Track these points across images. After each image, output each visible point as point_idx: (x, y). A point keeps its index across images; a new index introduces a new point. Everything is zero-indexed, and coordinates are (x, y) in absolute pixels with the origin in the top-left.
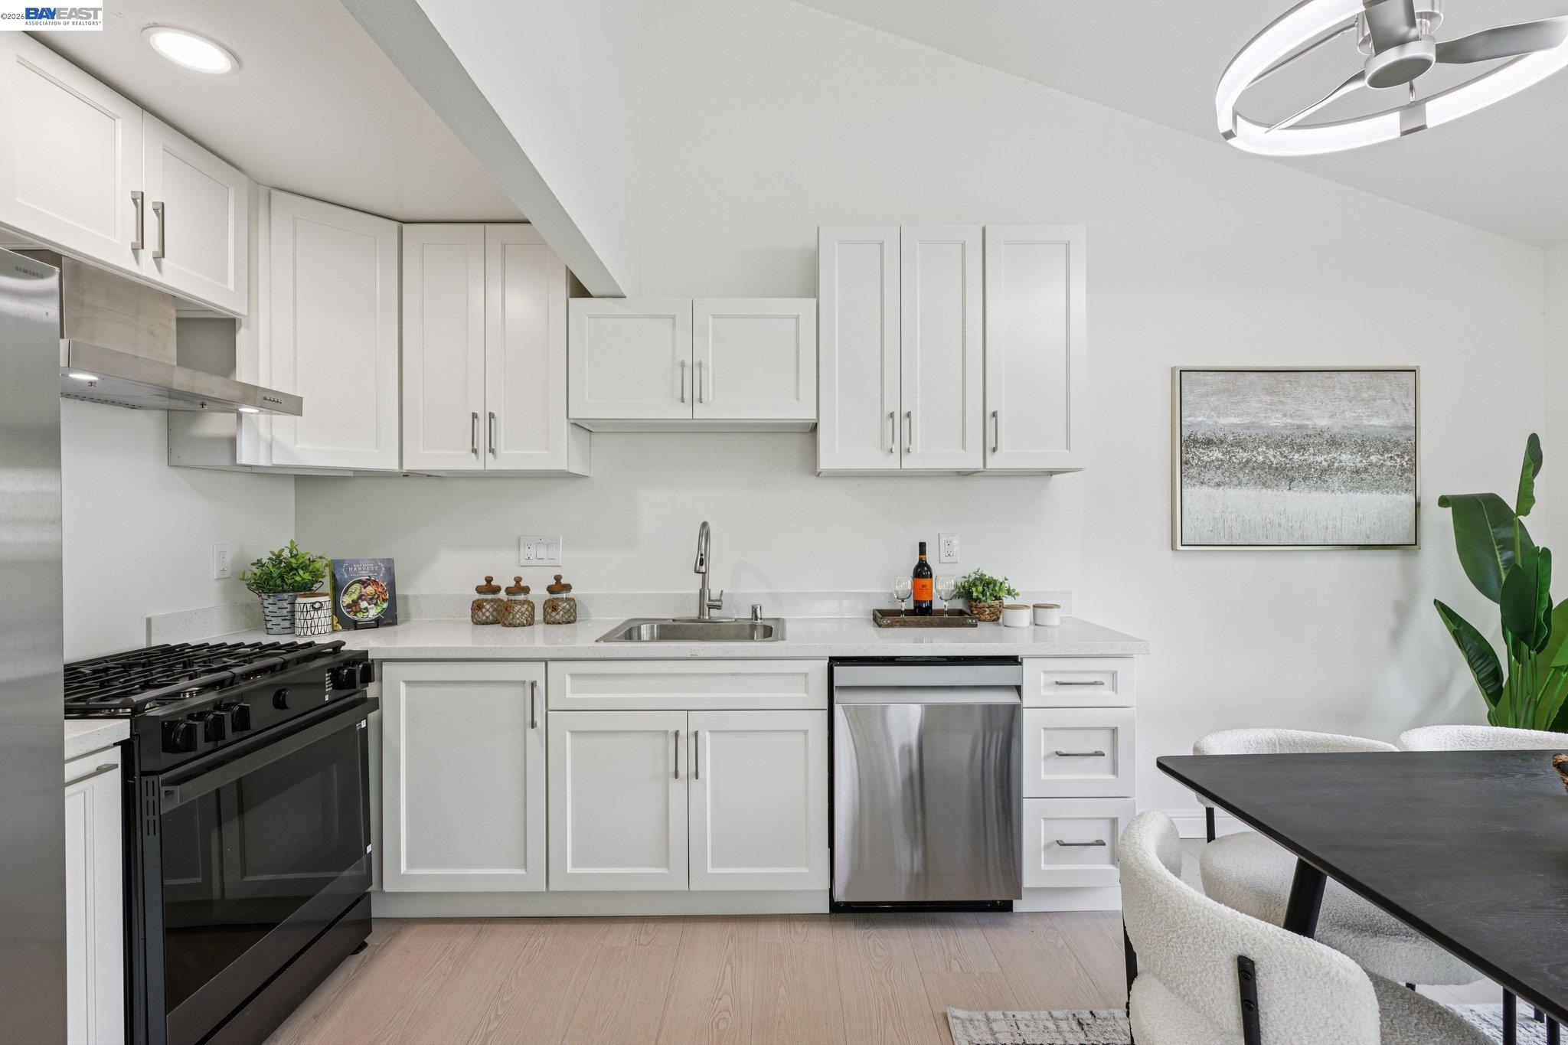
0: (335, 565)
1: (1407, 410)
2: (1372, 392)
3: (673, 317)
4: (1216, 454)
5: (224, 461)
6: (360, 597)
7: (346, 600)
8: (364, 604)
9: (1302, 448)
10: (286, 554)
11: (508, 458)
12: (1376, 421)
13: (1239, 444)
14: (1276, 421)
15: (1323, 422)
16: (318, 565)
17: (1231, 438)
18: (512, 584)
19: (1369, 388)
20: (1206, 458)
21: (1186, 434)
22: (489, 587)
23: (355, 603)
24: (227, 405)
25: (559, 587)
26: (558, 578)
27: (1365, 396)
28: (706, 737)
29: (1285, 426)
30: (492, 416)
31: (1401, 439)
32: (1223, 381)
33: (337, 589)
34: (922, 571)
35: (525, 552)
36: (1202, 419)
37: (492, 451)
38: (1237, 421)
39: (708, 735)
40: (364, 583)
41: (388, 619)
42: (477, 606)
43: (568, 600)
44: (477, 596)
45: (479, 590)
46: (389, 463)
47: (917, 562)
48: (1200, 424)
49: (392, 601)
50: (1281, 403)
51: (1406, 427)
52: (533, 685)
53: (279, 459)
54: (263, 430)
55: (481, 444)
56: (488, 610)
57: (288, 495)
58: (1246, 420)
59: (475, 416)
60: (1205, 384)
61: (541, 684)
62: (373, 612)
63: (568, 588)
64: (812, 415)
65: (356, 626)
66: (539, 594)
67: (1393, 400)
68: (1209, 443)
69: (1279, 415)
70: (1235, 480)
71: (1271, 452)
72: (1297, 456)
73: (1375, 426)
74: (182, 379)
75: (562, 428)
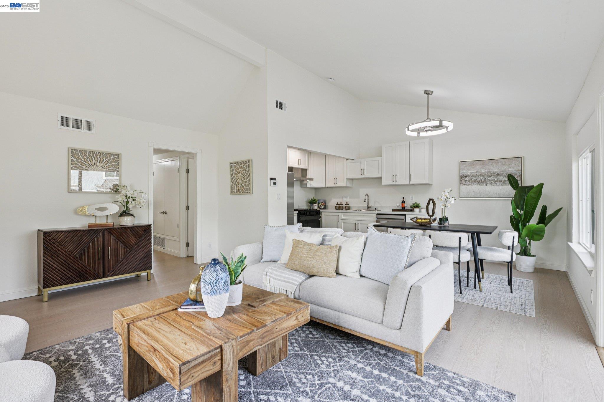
0: (318, 200)
1: (519, 166)
2: (509, 163)
3: (360, 162)
4: (468, 179)
5: (306, 186)
6: (321, 205)
7: (319, 205)
8: (322, 206)
9: (490, 176)
10: (313, 199)
11: (339, 184)
12: (510, 170)
13: (473, 176)
14: (483, 171)
15: (496, 170)
16: (317, 200)
17: (472, 175)
18: (340, 203)
19: (508, 162)
20: (466, 180)
21: (461, 175)
22: (338, 204)
23: (320, 206)
24: (306, 180)
25: (347, 204)
26: (347, 203)
27: (507, 164)
28: (360, 225)
29: (486, 172)
30: (336, 178)
31: (517, 173)
32: (470, 163)
33: (318, 204)
34: (403, 202)
35: (343, 199)
36: (465, 172)
37: (336, 184)
38: (473, 171)
39: (360, 224)
40: (322, 203)
41: (324, 208)
42: (336, 207)
43: (348, 206)
44: (336, 205)
45: (336, 204)
46: (324, 186)
47: (402, 200)
48: (464, 173)
49: (325, 206)
50: (484, 167)
51: (519, 170)
52: (338, 216)
53: (311, 186)
54: (310, 183)
55: (335, 183)
56: (338, 208)
57: (314, 191)
58: (476, 171)
59: (334, 179)
60: (466, 164)
61: (339, 216)
62: (323, 207)
63: (348, 204)
64: (381, 176)
65: (320, 209)
66: (344, 205)
67: (515, 164)
68: (466, 176)
69: (484, 170)
70: (473, 184)
71: (482, 178)
72: (488, 178)
73: (510, 171)
74: (302, 179)
75: (345, 180)
